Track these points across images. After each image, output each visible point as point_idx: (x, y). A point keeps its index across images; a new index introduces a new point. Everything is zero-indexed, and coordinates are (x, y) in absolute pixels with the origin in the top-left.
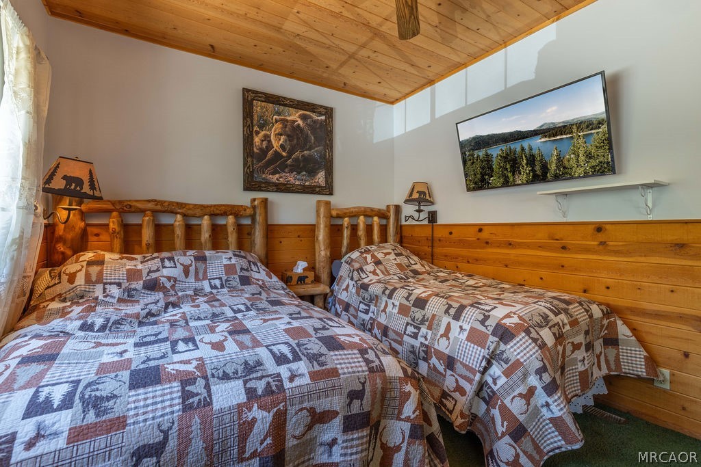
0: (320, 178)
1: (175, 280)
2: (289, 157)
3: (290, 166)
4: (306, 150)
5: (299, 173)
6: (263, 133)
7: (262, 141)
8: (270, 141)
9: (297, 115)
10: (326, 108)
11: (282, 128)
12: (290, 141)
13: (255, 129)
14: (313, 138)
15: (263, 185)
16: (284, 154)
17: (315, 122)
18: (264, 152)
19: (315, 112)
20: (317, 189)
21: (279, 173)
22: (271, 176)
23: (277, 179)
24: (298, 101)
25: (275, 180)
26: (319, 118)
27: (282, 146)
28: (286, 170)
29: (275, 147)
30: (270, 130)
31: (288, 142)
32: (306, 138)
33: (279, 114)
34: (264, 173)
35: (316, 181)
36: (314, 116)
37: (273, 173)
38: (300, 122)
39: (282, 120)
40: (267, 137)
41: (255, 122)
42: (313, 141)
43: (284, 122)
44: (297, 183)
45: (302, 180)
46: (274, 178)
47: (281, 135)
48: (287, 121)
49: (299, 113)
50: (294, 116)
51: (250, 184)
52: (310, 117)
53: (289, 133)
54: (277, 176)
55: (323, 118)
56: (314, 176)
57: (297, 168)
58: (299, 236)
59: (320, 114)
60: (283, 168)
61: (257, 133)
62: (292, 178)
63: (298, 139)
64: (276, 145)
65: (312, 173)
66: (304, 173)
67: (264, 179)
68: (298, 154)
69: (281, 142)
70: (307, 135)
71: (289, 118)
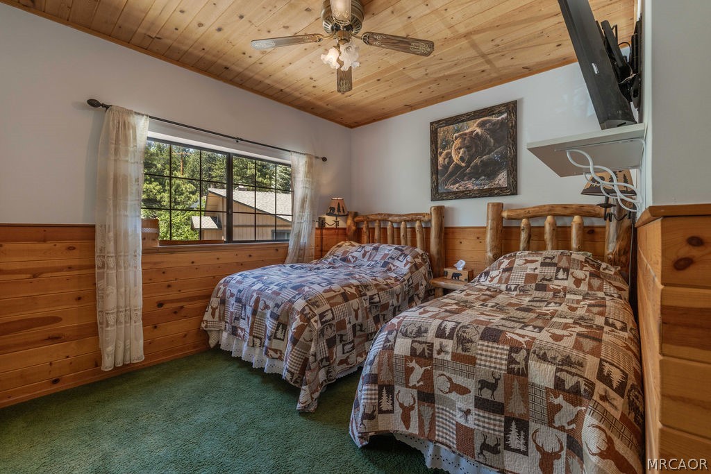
0: (502, 179)
1: (357, 258)
2: (468, 166)
3: (469, 174)
4: (485, 155)
5: (477, 179)
6: (445, 152)
7: (445, 159)
8: (451, 157)
9: (475, 125)
10: (506, 105)
11: (461, 143)
12: (468, 151)
13: (439, 151)
14: (492, 141)
15: (444, 195)
16: (463, 164)
17: (494, 124)
18: (446, 167)
19: (493, 114)
20: (496, 191)
21: (459, 182)
22: (452, 186)
23: (457, 188)
24: (475, 112)
25: (455, 189)
26: (500, 118)
27: (462, 159)
28: (465, 178)
29: (455, 161)
30: (451, 148)
31: (467, 153)
32: (486, 143)
33: (458, 131)
34: (446, 185)
35: (497, 182)
36: (494, 119)
37: (454, 184)
38: (479, 130)
39: (461, 135)
40: (449, 155)
41: (439, 145)
42: (492, 144)
43: (463, 136)
44: (476, 188)
45: (481, 185)
46: (454, 188)
47: (460, 148)
48: (465, 134)
49: (477, 123)
50: (473, 127)
51: (436, 194)
52: (489, 121)
53: (468, 144)
54: (457, 185)
55: (504, 116)
56: (493, 179)
57: (475, 175)
58: (478, 238)
59: (500, 113)
60: (463, 177)
61: (441, 153)
62: (470, 185)
63: (477, 146)
64: (456, 158)
65: (492, 175)
66: (483, 177)
67: (446, 189)
68: (477, 161)
69: (460, 155)
70: (486, 140)
71: (467, 131)
